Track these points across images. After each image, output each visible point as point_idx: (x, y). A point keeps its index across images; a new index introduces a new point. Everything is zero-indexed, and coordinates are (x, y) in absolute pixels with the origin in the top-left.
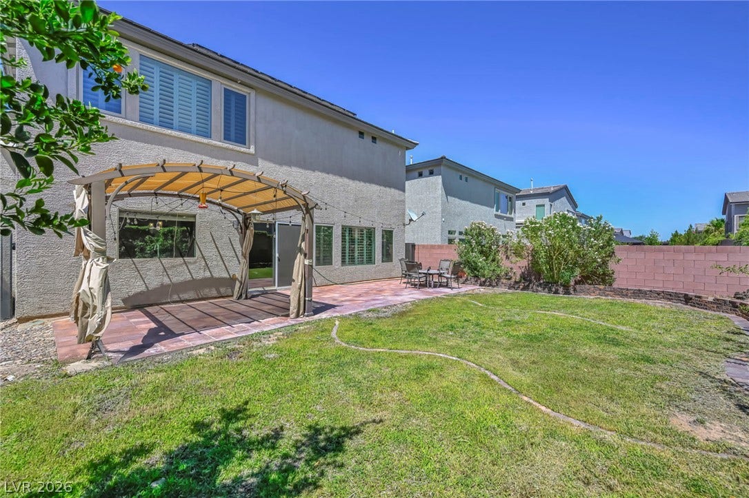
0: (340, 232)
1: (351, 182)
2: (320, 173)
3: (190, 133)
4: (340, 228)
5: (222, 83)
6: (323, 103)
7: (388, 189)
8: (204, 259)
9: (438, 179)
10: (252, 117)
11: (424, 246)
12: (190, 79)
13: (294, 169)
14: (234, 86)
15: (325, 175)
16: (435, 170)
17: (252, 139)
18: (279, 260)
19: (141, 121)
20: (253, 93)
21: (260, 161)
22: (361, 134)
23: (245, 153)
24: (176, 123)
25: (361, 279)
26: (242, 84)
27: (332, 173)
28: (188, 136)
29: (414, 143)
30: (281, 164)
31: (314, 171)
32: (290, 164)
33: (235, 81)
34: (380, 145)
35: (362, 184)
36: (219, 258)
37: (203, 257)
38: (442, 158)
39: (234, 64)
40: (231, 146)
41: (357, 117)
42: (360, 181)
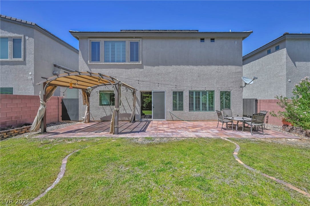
0: (188, 94)
1: (195, 67)
2: (175, 66)
3: (120, 62)
4: (188, 92)
5: (129, 41)
6: (176, 32)
7: (225, 67)
8: (124, 106)
9: (283, 52)
10: (141, 49)
11: (264, 101)
12: (119, 43)
13: (161, 67)
14: (133, 40)
15: (177, 67)
16: (281, 45)
17: (141, 58)
18: (154, 107)
19: (105, 62)
20: (141, 40)
21: (144, 67)
22: (202, 40)
23: (138, 65)
24: (116, 60)
25: (203, 119)
26: (136, 38)
27: (182, 65)
28: (120, 63)
29: (248, 33)
30: (154, 66)
31: (171, 66)
32: (158, 65)
33: (132, 38)
34: (217, 42)
35: (203, 67)
36: (129, 106)
37: (123, 106)
38: (284, 35)
39: (134, 31)
40: (132, 63)
41: (199, 32)
42: (201, 65)
